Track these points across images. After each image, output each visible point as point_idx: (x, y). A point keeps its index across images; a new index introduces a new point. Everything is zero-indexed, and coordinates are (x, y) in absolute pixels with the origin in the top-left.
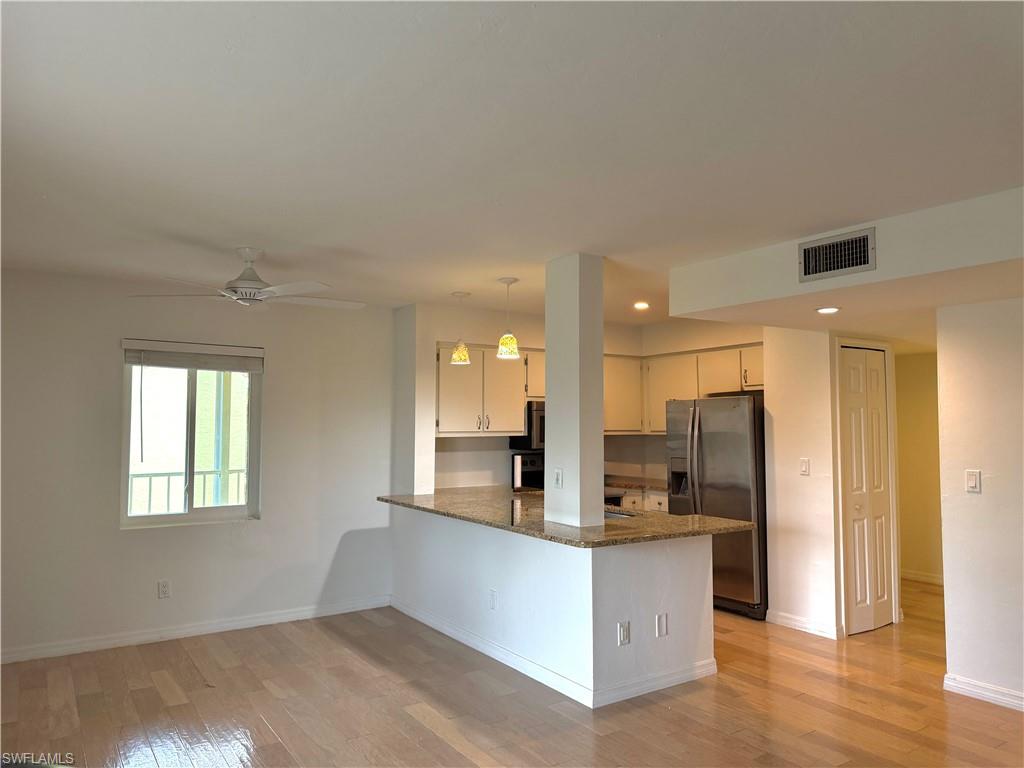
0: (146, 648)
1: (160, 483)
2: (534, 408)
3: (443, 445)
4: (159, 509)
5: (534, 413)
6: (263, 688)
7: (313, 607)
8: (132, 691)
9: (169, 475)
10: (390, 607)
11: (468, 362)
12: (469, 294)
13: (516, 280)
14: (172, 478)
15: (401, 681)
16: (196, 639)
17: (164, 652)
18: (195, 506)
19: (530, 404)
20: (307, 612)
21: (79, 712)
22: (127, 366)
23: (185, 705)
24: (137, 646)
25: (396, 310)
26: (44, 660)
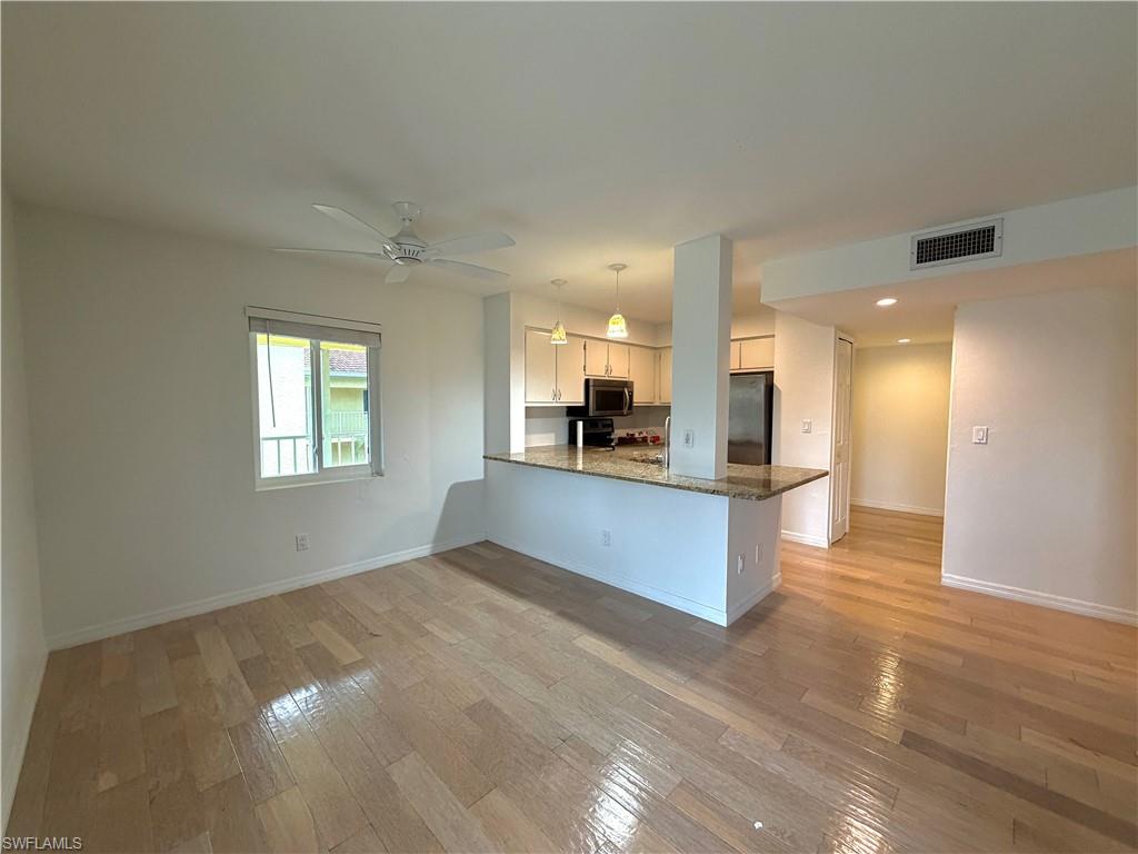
0: (289, 597)
1: (287, 445)
2: (591, 383)
3: (530, 412)
4: (288, 470)
5: (591, 388)
6: (428, 632)
7: (429, 546)
8: (297, 649)
9: (294, 438)
10: (487, 541)
11: (566, 342)
12: (565, 282)
13: (624, 267)
14: (281, 441)
15: (548, 613)
16: (335, 583)
17: (310, 600)
18: (325, 466)
19: (587, 381)
20: (425, 550)
21: (248, 683)
22: (252, 334)
23: (361, 661)
24: (281, 595)
25: (485, 299)
26: (187, 619)
